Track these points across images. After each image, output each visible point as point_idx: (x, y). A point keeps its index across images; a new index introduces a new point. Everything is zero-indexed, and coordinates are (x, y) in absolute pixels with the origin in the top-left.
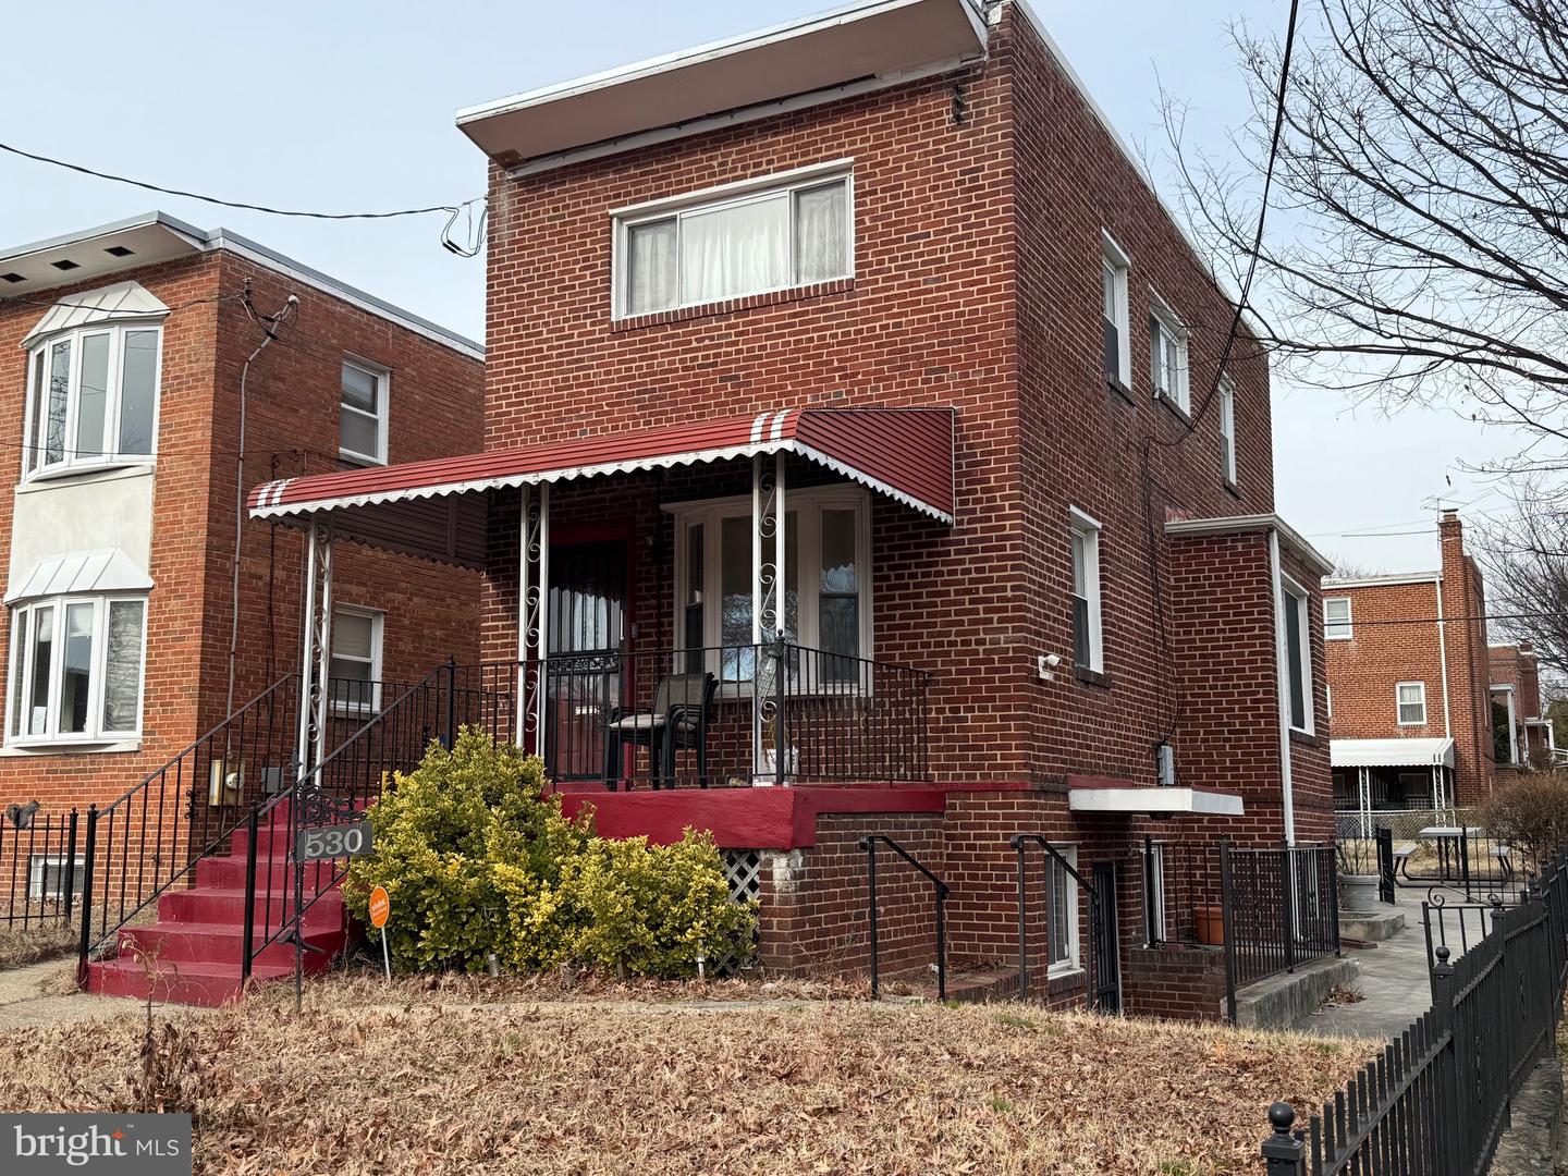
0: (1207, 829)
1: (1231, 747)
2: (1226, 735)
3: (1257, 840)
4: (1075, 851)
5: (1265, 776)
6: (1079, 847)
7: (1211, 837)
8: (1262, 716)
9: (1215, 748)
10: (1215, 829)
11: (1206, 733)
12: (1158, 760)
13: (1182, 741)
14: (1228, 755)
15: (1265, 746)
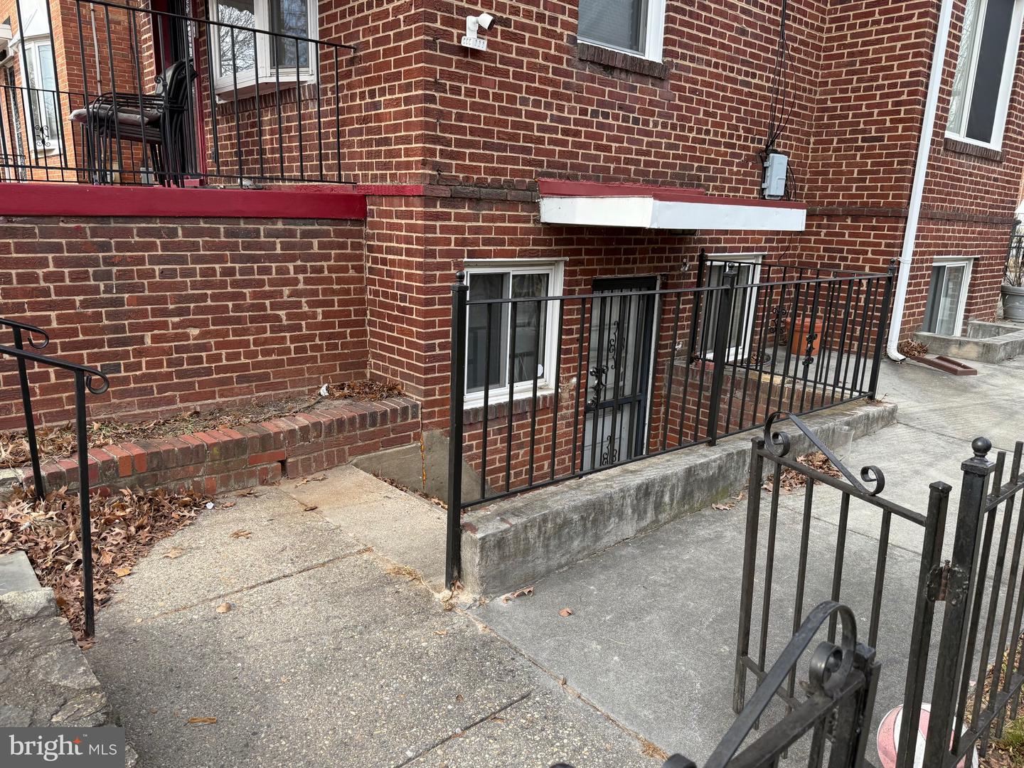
0: (823, 242)
1: (862, 157)
2: (860, 143)
3: (870, 255)
4: (562, 268)
5: (891, 188)
6: (566, 264)
7: (825, 250)
8: (901, 121)
9: (845, 157)
10: (831, 242)
11: (839, 141)
12: (765, 169)
13: (816, 150)
14: (857, 165)
15: (898, 155)
